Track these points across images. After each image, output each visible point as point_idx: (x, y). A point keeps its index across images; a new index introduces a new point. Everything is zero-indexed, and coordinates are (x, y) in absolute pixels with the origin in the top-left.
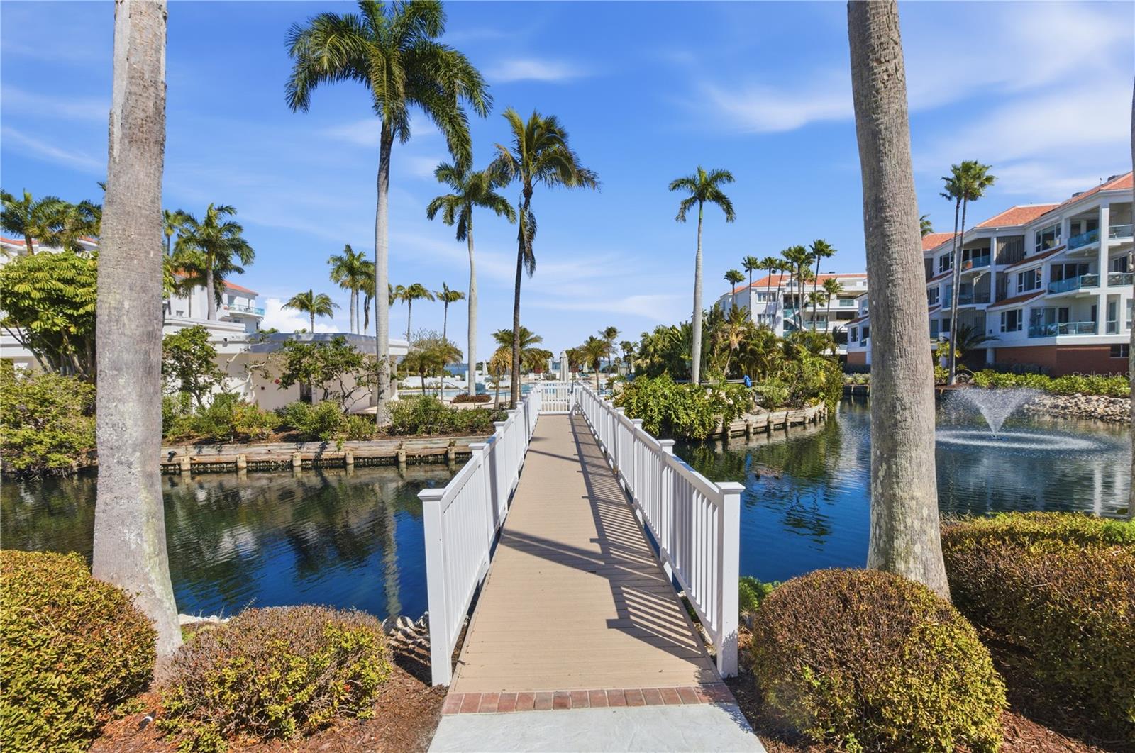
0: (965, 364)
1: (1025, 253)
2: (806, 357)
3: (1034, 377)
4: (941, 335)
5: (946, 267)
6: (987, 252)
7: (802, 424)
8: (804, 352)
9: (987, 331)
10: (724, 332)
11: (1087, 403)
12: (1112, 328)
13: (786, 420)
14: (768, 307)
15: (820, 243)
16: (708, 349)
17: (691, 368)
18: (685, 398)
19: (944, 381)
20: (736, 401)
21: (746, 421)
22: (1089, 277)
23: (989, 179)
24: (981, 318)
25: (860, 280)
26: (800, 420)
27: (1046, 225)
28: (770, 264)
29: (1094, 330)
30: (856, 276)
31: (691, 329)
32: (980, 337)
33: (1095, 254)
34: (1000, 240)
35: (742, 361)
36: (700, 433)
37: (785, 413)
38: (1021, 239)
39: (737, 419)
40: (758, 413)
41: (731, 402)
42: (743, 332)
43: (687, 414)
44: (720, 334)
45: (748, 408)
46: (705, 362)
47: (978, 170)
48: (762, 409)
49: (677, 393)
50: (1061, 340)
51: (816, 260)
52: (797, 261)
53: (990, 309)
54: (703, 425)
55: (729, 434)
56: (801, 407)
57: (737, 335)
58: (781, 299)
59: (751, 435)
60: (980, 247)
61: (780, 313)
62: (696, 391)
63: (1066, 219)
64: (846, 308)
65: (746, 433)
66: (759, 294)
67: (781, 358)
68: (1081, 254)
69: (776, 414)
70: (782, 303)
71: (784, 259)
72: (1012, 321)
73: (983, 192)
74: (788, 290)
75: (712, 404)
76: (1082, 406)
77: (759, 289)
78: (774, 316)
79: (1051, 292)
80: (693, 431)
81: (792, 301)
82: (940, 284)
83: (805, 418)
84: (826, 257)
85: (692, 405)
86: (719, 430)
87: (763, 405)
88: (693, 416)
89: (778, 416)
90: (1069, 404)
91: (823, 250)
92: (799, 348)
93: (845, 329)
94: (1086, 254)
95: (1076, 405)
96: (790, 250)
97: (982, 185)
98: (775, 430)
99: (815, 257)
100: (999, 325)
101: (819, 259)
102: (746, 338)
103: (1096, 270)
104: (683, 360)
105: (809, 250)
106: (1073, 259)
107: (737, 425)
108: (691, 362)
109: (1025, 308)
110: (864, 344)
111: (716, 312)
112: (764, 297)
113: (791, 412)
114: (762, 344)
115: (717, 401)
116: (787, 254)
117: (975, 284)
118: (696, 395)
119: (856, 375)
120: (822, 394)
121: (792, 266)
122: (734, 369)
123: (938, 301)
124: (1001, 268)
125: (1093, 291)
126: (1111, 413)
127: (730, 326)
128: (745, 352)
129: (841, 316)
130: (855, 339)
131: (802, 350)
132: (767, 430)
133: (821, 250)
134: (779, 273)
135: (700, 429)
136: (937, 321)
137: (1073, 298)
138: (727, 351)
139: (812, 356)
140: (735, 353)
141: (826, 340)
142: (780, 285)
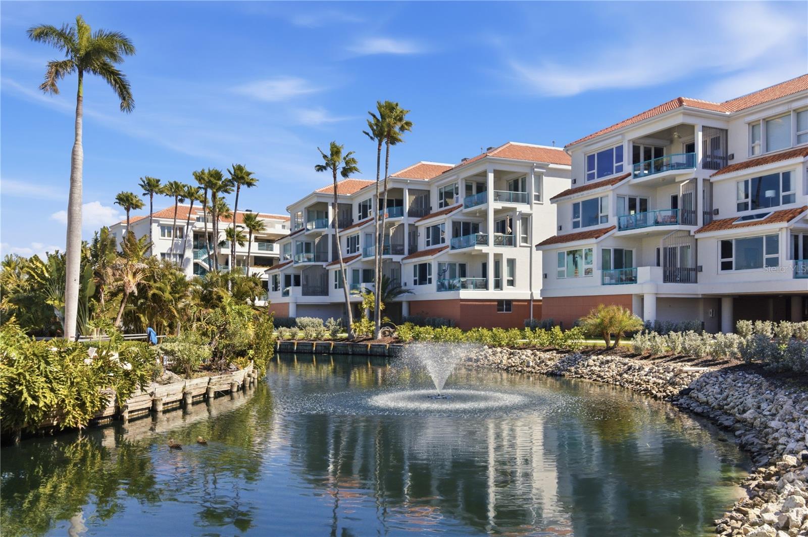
0: (389, 317)
1: (431, 208)
2: (230, 304)
3: (449, 329)
4: (363, 286)
5: (365, 215)
6: (400, 203)
7: (228, 393)
8: (227, 298)
9: (402, 284)
10: (115, 268)
11: (494, 354)
12: (498, 285)
13: (208, 390)
14: (175, 246)
15: (240, 168)
16: (90, 291)
17: (63, 319)
18: (48, 363)
19: (370, 336)
20: (137, 365)
21: (152, 394)
22: (481, 235)
23: (408, 124)
24: (396, 270)
25: (278, 223)
26: (226, 387)
27: (448, 182)
28: (175, 190)
29: (485, 286)
30: (275, 217)
31: (64, 262)
32: (398, 290)
33: (485, 214)
34: (411, 192)
35: (141, 309)
36: (76, 419)
37: (207, 379)
38: (427, 194)
39: (138, 392)
40: (169, 381)
41: (129, 367)
42: (143, 270)
43: (52, 390)
44: (110, 271)
45: (155, 375)
46: (85, 311)
47: (398, 112)
48: (175, 376)
49: (34, 354)
50: (465, 294)
51: (235, 189)
52: (211, 188)
53: (405, 261)
54: (82, 406)
55: (126, 415)
56: (226, 369)
57: (134, 274)
58: (191, 235)
59: (160, 415)
60: (394, 198)
61: (189, 254)
62: (68, 352)
63: (462, 179)
64: (265, 253)
65: (152, 412)
66: (163, 227)
67: (198, 305)
68: (473, 214)
69: (195, 381)
70: (192, 239)
71: (195, 184)
72: (423, 275)
73: (402, 136)
74: (200, 225)
75: (96, 372)
76: (491, 358)
77: (164, 221)
78: (181, 256)
79: (453, 248)
80: (63, 417)
81: (203, 240)
82: (360, 232)
83: (232, 385)
84: (246, 186)
85: (61, 375)
86: (110, 410)
87: (174, 370)
88: (63, 391)
89: (197, 384)
90: (480, 357)
91: (242, 178)
92: (221, 294)
93: (265, 277)
94: (478, 214)
95: (486, 357)
96: (203, 172)
97: (402, 129)
98: (193, 404)
99: (233, 186)
100: (413, 279)
101: (238, 188)
102: (147, 279)
103: (486, 230)
104: (51, 308)
105: (226, 176)
106: (468, 218)
107: (138, 401)
108: (63, 309)
109: (433, 261)
110: (286, 294)
111: (103, 240)
112: (169, 232)
113: (215, 378)
114: (169, 288)
115: (105, 367)
116: (199, 178)
117: (391, 234)
118: (68, 358)
119: (281, 329)
120: (251, 352)
121: (206, 193)
122: (131, 321)
123: (358, 250)
124: (412, 220)
125: (484, 249)
126: (513, 364)
127: (125, 261)
128: (146, 298)
129: (260, 261)
130: (276, 289)
131: (224, 296)
132: (182, 404)
133: (241, 177)
134: (187, 204)
135: (77, 413)
136: (358, 270)
137: (470, 255)
138: (121, 295)
139: (237, 304)
140: (132, 298)
141: (253, 285)
142: (189, 219)
